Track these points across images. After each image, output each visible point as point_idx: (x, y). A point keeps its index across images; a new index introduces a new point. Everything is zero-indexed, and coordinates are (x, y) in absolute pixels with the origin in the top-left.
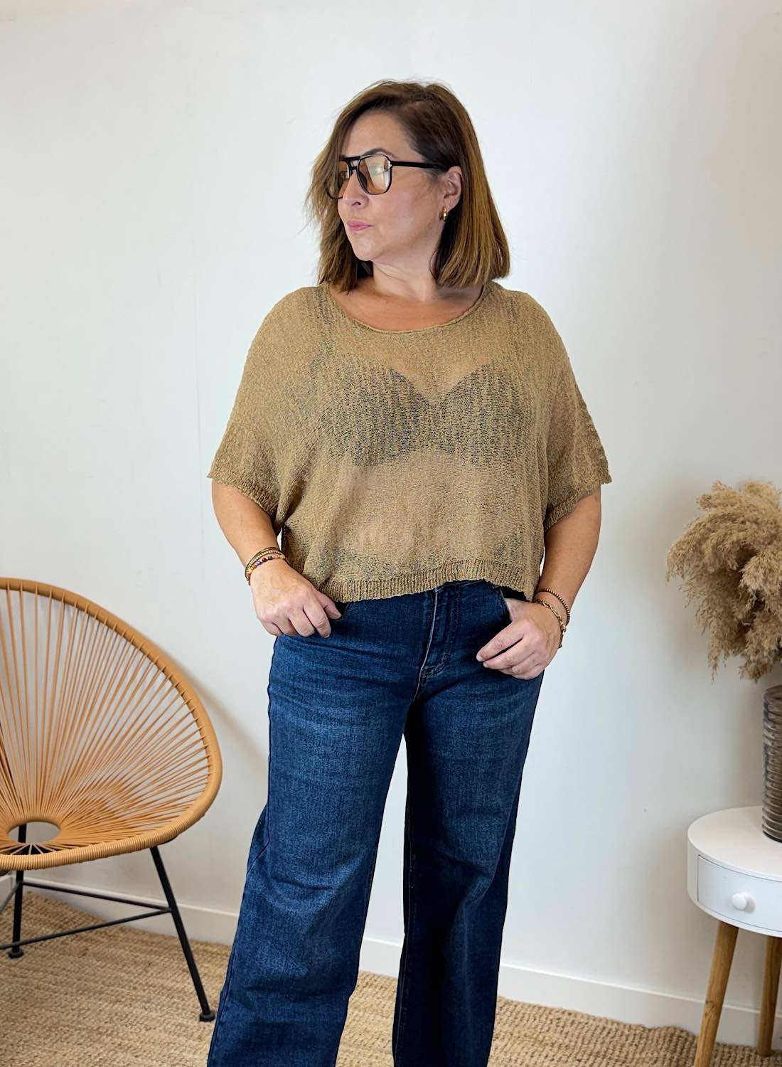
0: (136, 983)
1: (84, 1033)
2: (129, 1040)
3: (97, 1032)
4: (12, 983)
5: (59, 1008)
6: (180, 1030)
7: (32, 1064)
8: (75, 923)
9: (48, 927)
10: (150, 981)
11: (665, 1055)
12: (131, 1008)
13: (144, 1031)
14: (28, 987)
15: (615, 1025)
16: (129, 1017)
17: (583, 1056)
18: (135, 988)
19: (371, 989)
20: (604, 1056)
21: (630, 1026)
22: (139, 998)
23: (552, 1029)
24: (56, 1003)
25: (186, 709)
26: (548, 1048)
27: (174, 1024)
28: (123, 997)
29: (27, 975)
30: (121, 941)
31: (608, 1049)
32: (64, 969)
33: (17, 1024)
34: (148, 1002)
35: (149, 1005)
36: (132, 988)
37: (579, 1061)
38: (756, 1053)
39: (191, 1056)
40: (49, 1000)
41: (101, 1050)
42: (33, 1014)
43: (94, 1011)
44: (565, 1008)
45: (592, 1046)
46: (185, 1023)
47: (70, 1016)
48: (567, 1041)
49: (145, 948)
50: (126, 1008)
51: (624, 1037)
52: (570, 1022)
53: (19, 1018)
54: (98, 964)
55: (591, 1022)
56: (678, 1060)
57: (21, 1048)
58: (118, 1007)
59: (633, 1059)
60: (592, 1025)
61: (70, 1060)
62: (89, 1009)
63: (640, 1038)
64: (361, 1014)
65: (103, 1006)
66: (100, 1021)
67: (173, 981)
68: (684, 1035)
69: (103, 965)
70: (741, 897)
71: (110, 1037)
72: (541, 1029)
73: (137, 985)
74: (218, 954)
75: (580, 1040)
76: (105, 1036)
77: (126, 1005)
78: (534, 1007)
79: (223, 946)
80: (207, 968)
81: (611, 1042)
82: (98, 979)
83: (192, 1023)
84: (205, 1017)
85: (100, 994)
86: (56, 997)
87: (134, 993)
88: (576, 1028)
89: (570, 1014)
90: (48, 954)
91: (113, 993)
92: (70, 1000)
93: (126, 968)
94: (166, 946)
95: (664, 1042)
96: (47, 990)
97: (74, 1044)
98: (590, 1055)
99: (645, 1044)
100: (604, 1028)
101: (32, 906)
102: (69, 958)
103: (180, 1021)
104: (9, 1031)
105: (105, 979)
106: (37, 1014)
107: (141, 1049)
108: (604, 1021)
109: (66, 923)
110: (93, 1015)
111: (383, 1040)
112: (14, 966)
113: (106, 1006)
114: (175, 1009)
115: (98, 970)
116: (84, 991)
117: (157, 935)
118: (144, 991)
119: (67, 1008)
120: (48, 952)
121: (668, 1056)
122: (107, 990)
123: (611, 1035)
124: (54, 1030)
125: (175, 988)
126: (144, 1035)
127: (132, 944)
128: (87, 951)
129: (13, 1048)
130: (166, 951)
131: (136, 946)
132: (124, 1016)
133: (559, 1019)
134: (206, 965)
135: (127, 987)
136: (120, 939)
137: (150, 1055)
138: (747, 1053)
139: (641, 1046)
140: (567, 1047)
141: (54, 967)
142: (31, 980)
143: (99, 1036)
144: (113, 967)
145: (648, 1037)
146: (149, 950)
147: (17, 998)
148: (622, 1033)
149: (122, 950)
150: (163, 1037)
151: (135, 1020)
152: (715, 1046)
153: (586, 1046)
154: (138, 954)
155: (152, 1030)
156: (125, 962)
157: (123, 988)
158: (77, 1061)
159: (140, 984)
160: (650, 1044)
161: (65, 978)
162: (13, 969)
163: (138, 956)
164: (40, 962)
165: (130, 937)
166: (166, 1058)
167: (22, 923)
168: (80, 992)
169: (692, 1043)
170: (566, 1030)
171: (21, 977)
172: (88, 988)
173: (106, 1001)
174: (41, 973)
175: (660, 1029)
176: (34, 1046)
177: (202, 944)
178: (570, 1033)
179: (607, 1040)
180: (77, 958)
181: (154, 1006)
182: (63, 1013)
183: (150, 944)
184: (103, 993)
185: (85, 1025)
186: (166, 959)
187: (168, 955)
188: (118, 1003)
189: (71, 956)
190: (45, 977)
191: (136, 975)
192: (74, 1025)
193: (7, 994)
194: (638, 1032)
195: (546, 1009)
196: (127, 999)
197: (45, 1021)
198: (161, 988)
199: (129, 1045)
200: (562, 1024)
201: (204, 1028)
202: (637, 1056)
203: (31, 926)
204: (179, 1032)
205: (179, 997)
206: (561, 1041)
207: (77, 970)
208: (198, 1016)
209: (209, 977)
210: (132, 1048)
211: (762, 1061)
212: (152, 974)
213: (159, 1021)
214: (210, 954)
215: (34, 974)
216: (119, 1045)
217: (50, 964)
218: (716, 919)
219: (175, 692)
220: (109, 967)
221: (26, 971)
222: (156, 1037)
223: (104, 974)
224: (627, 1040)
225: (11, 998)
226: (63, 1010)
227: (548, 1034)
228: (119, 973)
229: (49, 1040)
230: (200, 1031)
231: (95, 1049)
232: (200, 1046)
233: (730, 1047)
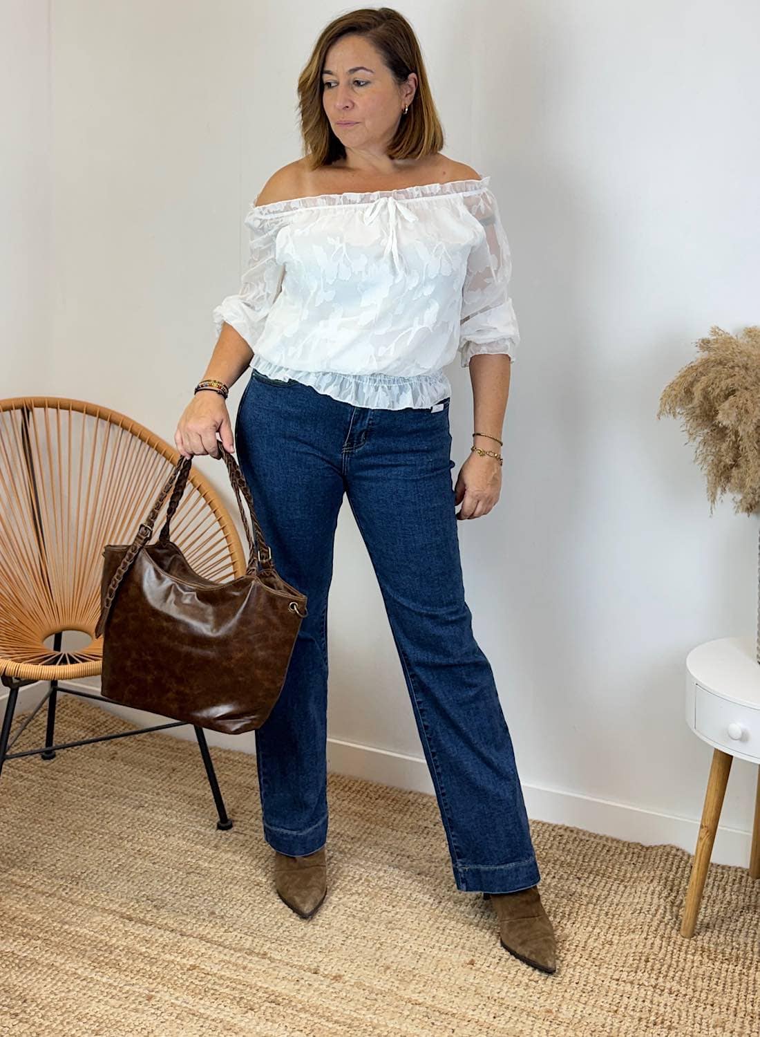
0: (159, 789)
1: (106, 837)
2: (148, 847)
3: (118, 837)
4: (41, 785)
5: (85, 812)
6: (197, 838)
7: (53, 867)
8: (106, 727)
9: (81, 730)
10: (173, 787)
11: (661, 874)
12: (153, 815)
13: (163, 838)
14: (57, 789)
15: (615, 842)
16: (150, 823)
17: (583, 874)
18: (158, 794)
19: (383, 801)
20: (604, 875)
21: (629, 844)
22: (161, 804)
23: (555, 846)
24: (82, 806)
25: (217, 526)
26: (550, 865)
27: (192, 832)
28: (146, 802)
29: (57, 777)
30: (149, 746)
31: (607, 867)
32: (92, 772)
33: (43, 826)
34: (169, 808)
35: (170, 811)
36: (155, 794)
37: (579, 879)
38: (748, 875)
39: (206, 864)
40: (76, 803)
41: (121, 856)
42: (60, 817)
43: (118, 815)
44: (567, 824)
45: (592, 864)
46: (203, 831)
47: (95, 820)
48: (569, 858)
49: (170, 753)
50: (147, 814)
51: (623, 856)
52: (571, 839)
53: (46, 820)
54: (125, 768)
55: (592, 839)
56: (674, 880)
57: (45, 851)
58: (141, 812)
59: (631, 878)
60: (592, 842)
61: (91, 865)
62: (113, 814)
63: (638, 857)
64: (372, 826)
65: (127, 811)
66: (123, 827)
67: (194, 788)
68: (679, 853)
69: (130, 769)
70: (737, 727)
71: (131, 843)
72: (545, 846)
73: (160, 791)
74: (239, 763)
75: (581, 858)
76: (126, 842)
77: (148, 811)
78: (539, 823)
79: (244, 754)
80: (227, 775)
81: (610, 860)
82: (125, 782)
83: (210, 831)
84: (223, 825)
85: (125, 799)
86: (83, 800)
87: (157, 798)
88: (578, 846)
89: (572, 831)
90: (79, 756)
91: (136, 798)
92: (96, 804)
93: (150, 773)
94: (190, 752)
95: (661, 861)
96: (75, 793)
97: (95, 849)
98: (591, 873)
99: (643, 863)
100: (604, 846)
101: (67, 709)
102: (98, 761)
103: (198, 829)
104: (35, 833)
105: (130, 784)
106: (63, 817)
107: (159, 856)
108: (604, 839)
109: (98, 726)
110: (116, 820)
111: (392, 853)
112: (46, 768)
113: (129, 811)
114: (194, 817)
115: (125, 775)
116: (109, 795)
117: (183, 741)
118: (167, 796)
119: (93, 811)
120: (79, 755)
121: (664, 875)
122: (131, 794)
123: (611, 853)
124: (78, 833)
125: (196, 794)
126: (163, 842)
127: (157, 750)
128: (115, 755)
129: (37, 850)
130: (190, 757)
131: (162, 751)
132: (146, 822)
133: (561, 836)
134: (226, 773)
135: (150, 793)
136: (147, 744)
137: (167, 863)
138: (739, 874)
139: (638, 865)
140: (569, 865)
141: (84, 770)
142: (61, 782)
143: (121, 841)
144: (139, 772)
145: (645, 856)
146: (173, 756)
147: (45, 800)
148: (622, 851)
149: (149, 755)
150: (181, 845)
151: (155, 826)
152: (710, 865)
153: (587, 864)
154: (163, 759)
155: (171, 837)
156: (151, 767)
157: (147, 793)
158: (97, 866)
159: (163, 790)
160: (648, 863)
161: (93, 781)
162: (44, 770)
163: (163, 761)
164: (70, 765)
165: (158, 742)
166: (182, 866)
167: (55, 725)
168: (106, 795)
169: (687, 862)
170: (568, 846)
171: (52, 779)
172: (114, 792)
173: (130, 806)
174: (71, 776)
175: (659, 847)
176: (57, 849)
177: (225, 751)
178: (572, 851)
179: (608, 858)
180: (105, 761)
181: (175, 812)
182: (88, 816)
183: (175, 749)
184: (127, 797)
185: (108, 829)
186: (190, 766)
187: (191, 761)
188: (141, 808)
189: (101, 760)
190: (74, 780)
191: (160, 780)
192: (97, 829)
193: (37, 796)
194: (636, 850)
195: (550, 825)
196: (149, 805)
197: (70, 825)
198: (182, 795)
199: (148, 852)
200: (564, 841)
201: (221, 837)
202: (635, 875)
203: (64, 728)
204: (197, 840)
205: (199, 805)
206: (563, 858)
207: (105, 773)
208: (215, 824)
209: (229, 785)
210: (151, 855)
211: (753, 882)
212: (175, 780)
213: (178, 827)
214: (231, 762)
215: (64, 776)
216: (139, 851)
217: (79, 767)
218: (712, 747)
219: (208, 509)
220: (135, 772)
221: (57, 773)
222: (175, 844)
223: (130, 779)
224: (625, 859)
225: (40, 800)
226: (88, 814)
227: (550, 851)
228: (144, 778)
229: (72, 844)
230: (217, 840)
231: (115, 855)
232: (216, 855)
233: (723, 868)
